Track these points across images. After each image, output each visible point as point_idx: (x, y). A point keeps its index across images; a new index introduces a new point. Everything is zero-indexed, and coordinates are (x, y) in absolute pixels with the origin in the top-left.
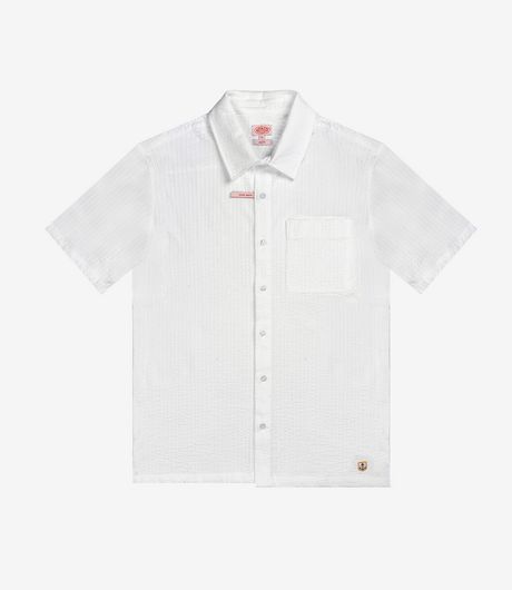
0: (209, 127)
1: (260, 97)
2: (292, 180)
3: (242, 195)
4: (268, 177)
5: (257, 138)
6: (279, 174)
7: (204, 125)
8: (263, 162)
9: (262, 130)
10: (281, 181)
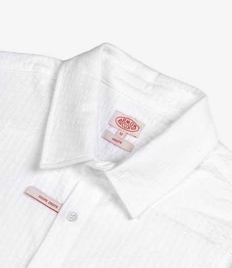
0: (55, 80)
1: (150, 77)
2: (129, 217)
3: (43, 200)
4: (97, 195)
5: (114, 130)
6: (116, 199)
7: (50, 73)
8: (99, 165)
9: (127, 124)
10: (112, 210)
